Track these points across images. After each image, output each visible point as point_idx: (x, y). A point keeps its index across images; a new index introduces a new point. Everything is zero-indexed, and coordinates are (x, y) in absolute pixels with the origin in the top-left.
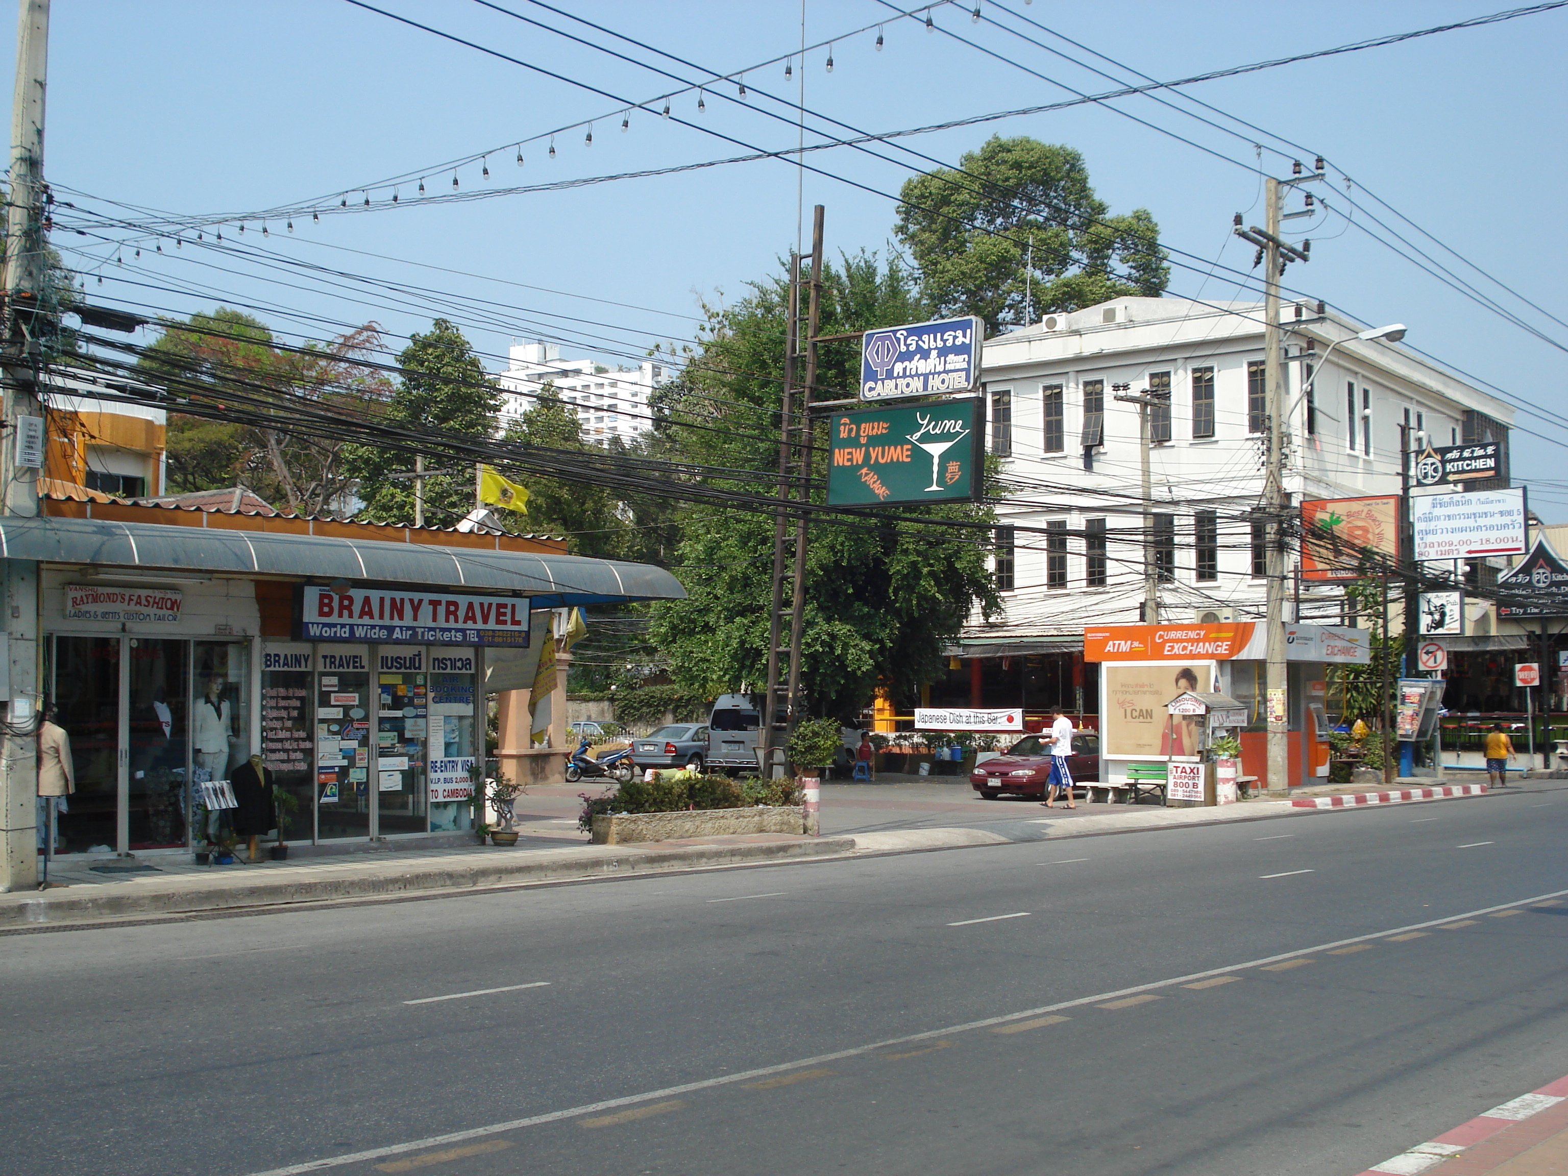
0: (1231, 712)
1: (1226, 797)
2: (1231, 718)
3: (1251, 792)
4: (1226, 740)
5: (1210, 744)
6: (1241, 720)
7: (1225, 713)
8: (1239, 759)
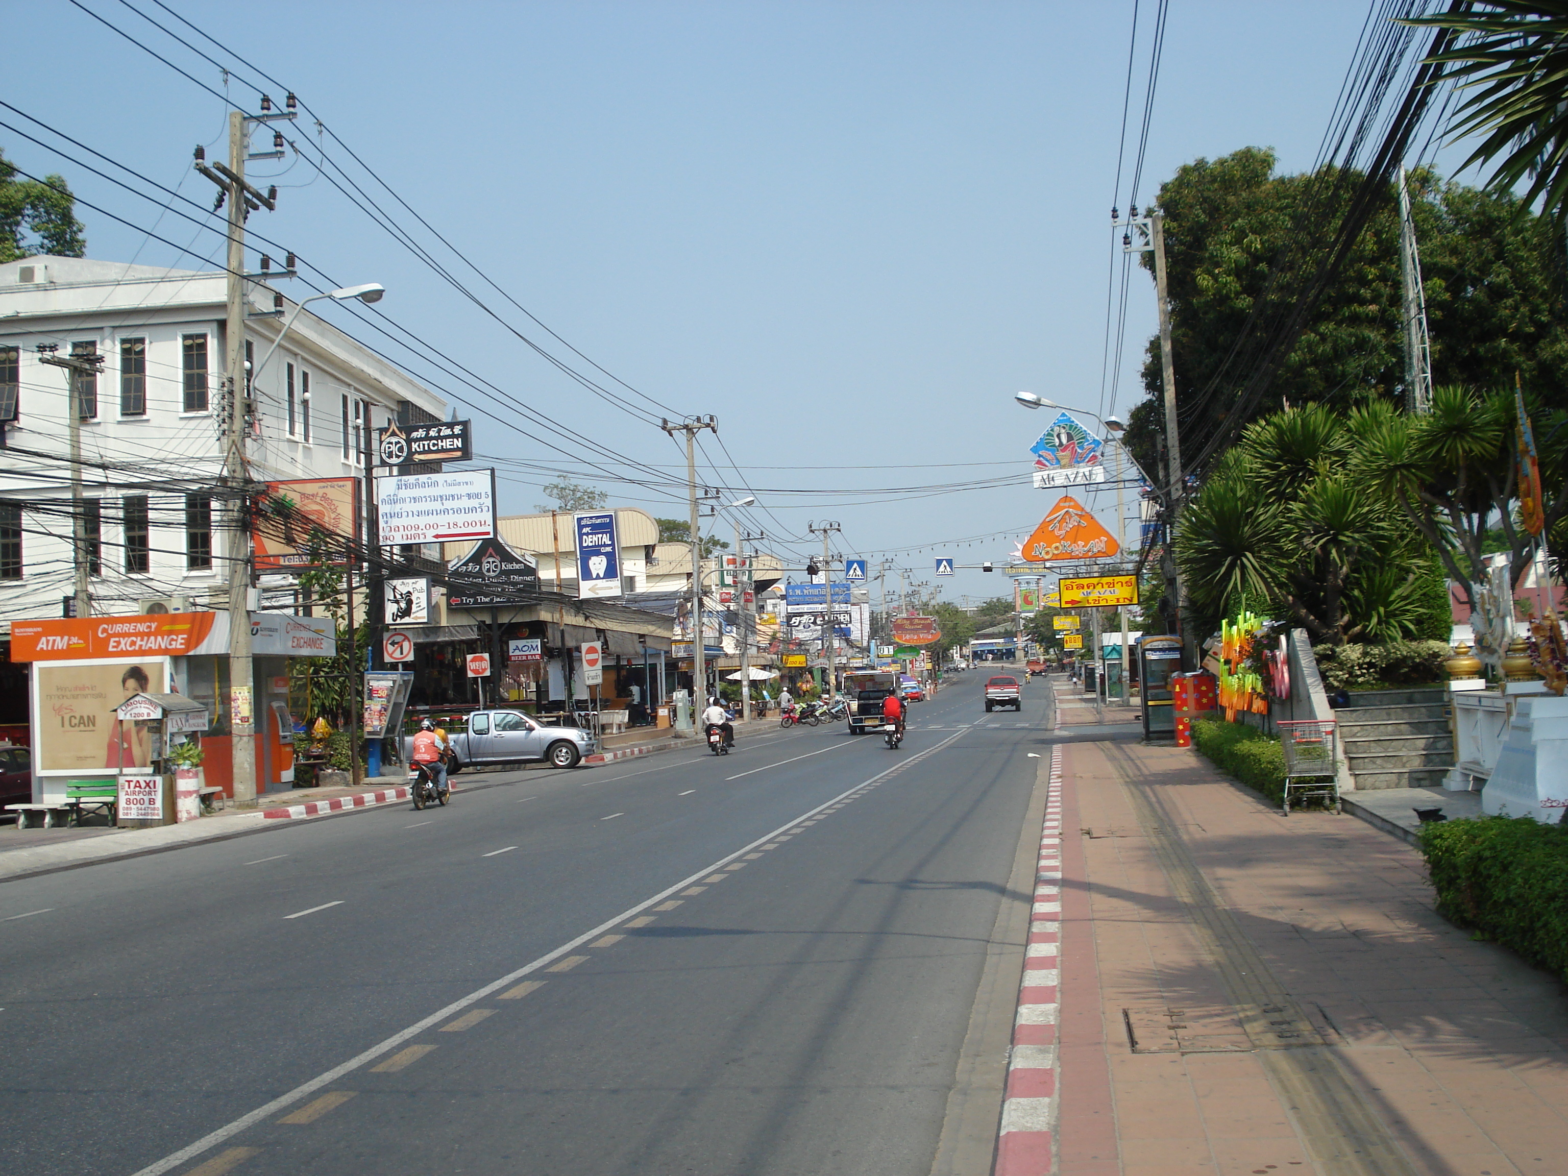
0: (191, 714)
1: (188, 812)
2: (191, 721)
3: (216, 804)
4: (186, 748)
5: (168, 752)
6: (201, 724)
7: (184, 716)
8: (201, 768)
